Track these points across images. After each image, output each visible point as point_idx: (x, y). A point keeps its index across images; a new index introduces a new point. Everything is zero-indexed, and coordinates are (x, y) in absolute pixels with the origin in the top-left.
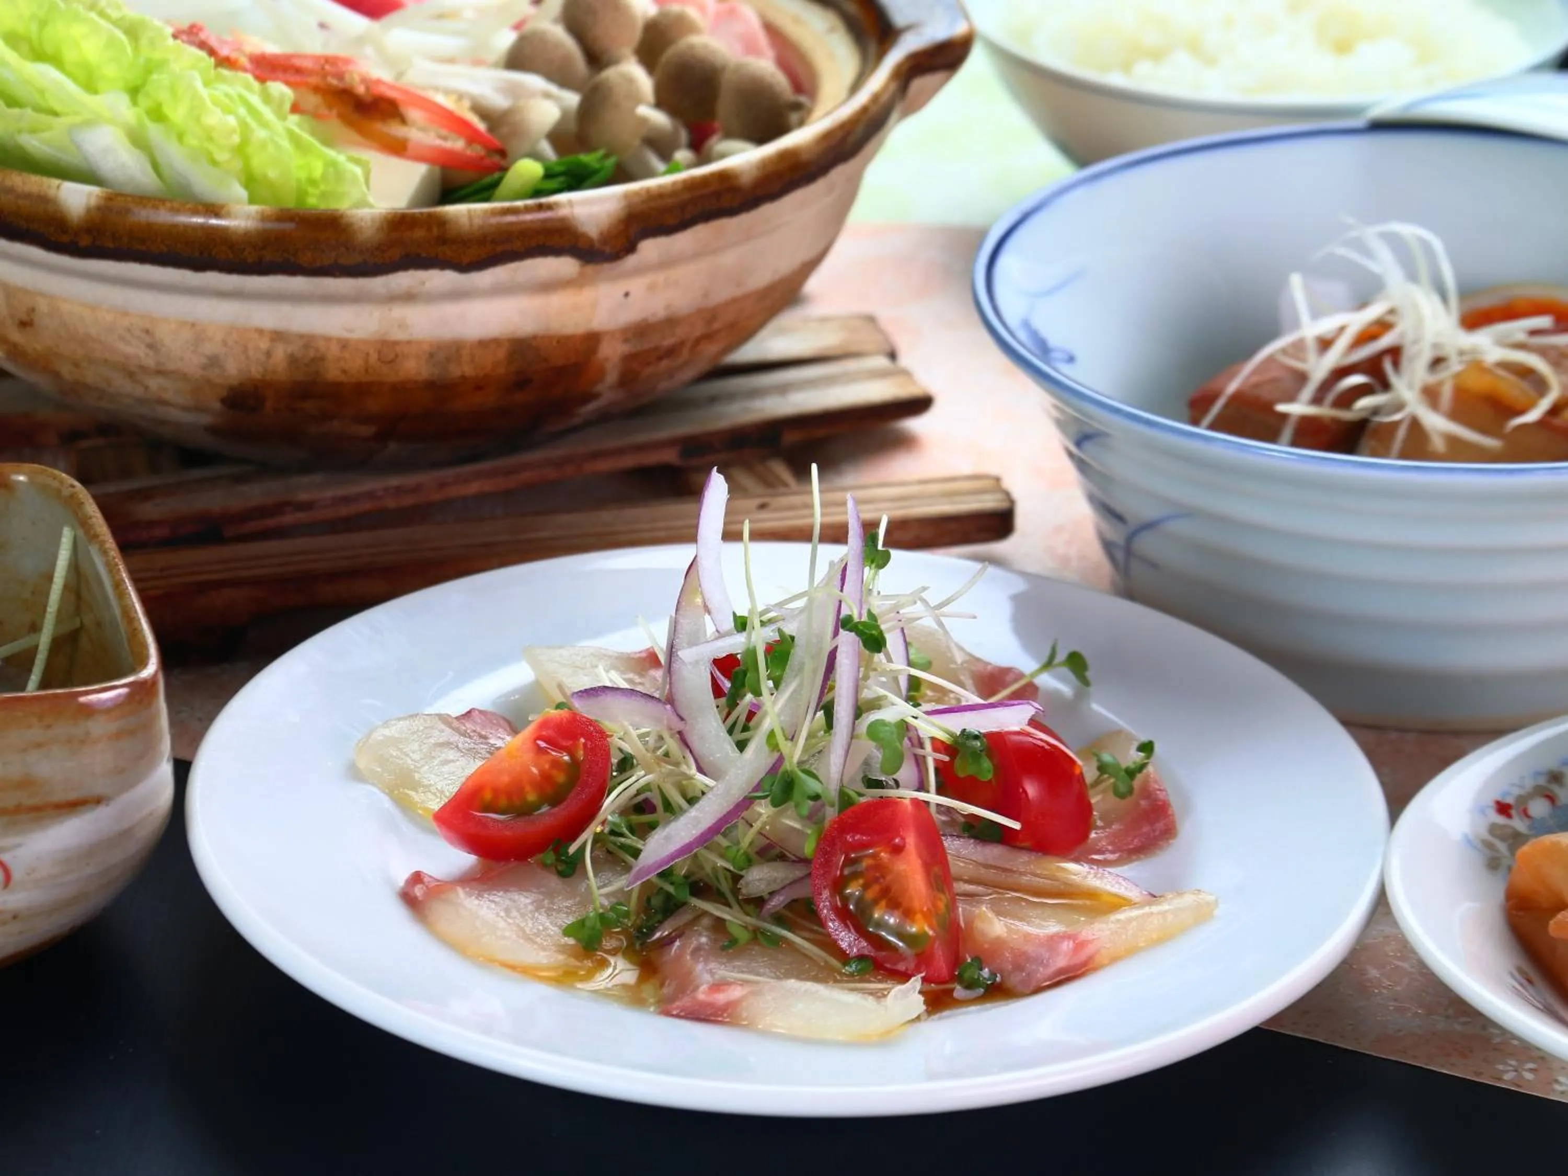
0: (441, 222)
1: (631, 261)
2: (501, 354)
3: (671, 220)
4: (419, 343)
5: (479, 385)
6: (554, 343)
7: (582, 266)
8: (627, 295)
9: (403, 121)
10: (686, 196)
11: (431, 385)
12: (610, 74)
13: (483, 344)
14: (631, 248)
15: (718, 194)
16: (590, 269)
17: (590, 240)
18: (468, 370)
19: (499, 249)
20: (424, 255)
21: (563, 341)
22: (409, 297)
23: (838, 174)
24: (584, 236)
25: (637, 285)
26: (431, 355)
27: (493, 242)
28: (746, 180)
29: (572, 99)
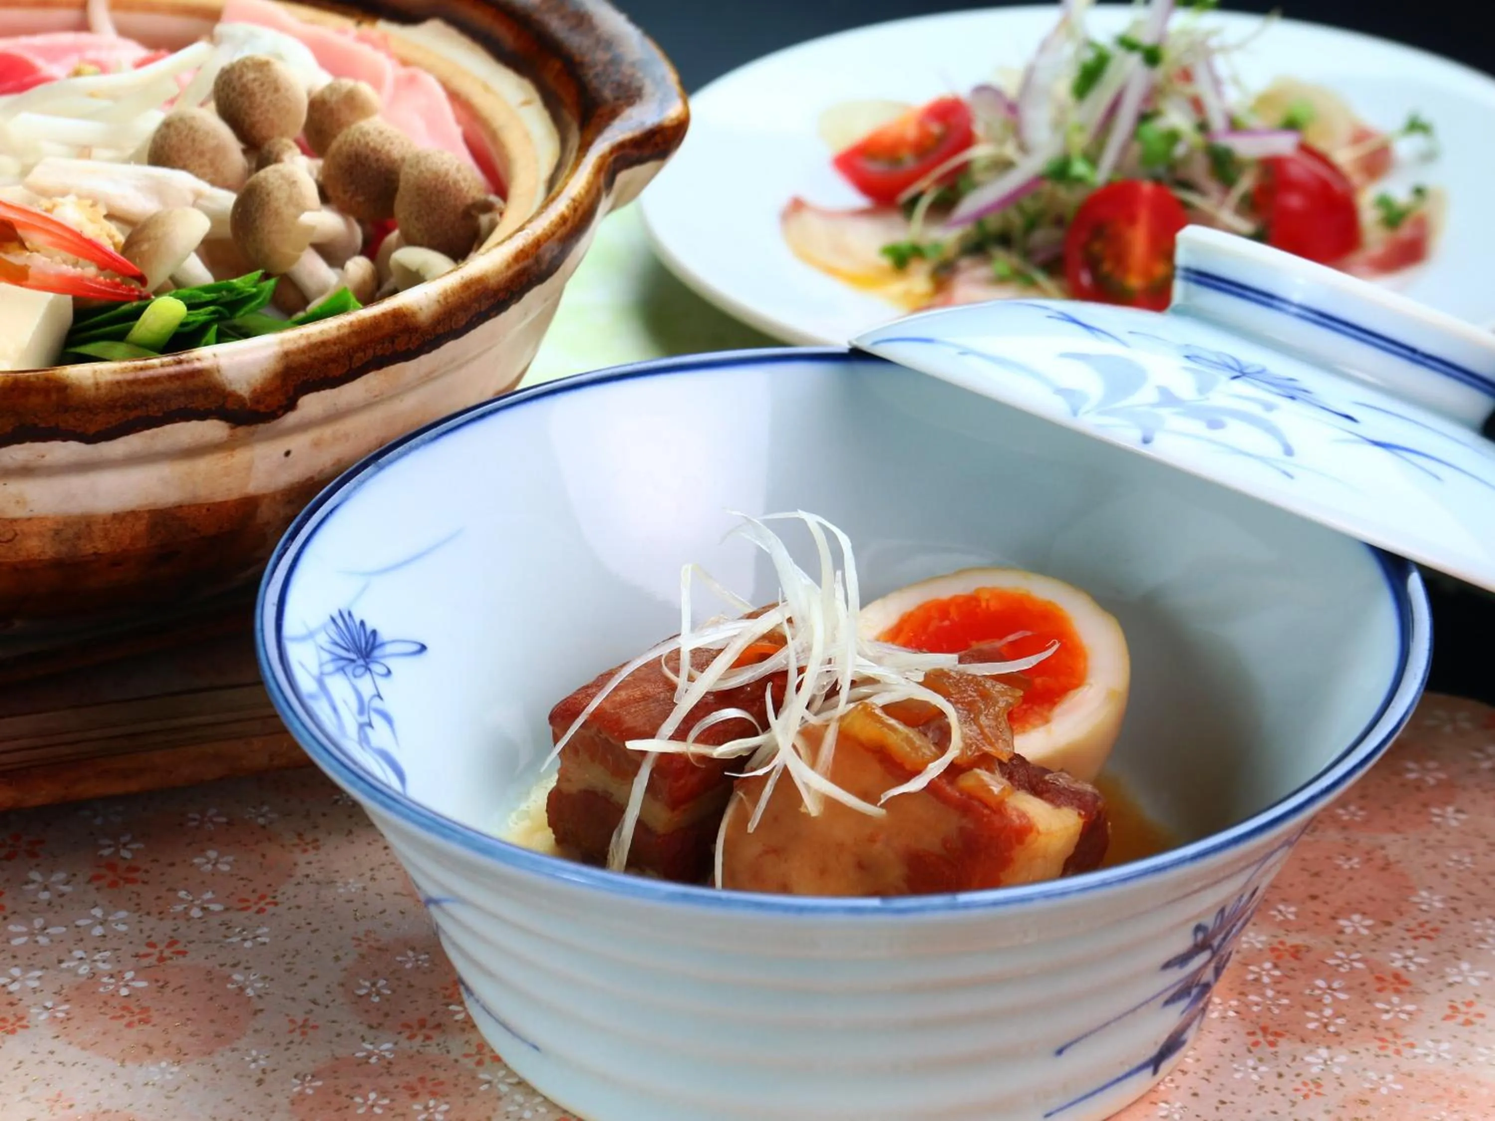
0: (62, 388)
1: (291, 418)
2: (141, 527)
3: (335, 370)
4: (42, 519)
5: (116, 561)
6: (204, 511)
7: (232, 428)
8: (287, 454)
9: (23, 246)
10: (354, 341)
11: (57, 564)
12: (269, 173)
13: (118, 517)
14: (291, 406)
15: (392, 338)
16: (241, 431)
17: (239, 399)
18: (102, 546)
19: (132, 415)
20: (42, 425)
21: (214, 509)
22: (26, 471)
23: (533, 297)
24: (232, 395)
25: (299, 443)
26: (57, 532)
27: (125, 407)
28: (424, 317)
29: (227, 199)
